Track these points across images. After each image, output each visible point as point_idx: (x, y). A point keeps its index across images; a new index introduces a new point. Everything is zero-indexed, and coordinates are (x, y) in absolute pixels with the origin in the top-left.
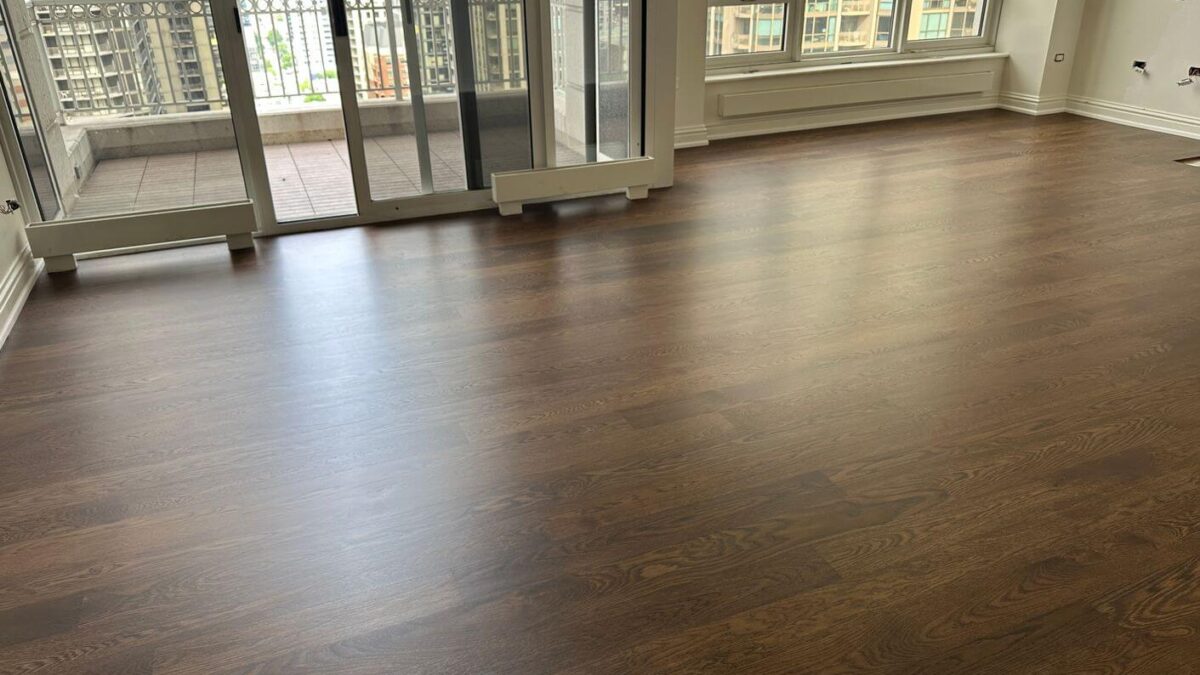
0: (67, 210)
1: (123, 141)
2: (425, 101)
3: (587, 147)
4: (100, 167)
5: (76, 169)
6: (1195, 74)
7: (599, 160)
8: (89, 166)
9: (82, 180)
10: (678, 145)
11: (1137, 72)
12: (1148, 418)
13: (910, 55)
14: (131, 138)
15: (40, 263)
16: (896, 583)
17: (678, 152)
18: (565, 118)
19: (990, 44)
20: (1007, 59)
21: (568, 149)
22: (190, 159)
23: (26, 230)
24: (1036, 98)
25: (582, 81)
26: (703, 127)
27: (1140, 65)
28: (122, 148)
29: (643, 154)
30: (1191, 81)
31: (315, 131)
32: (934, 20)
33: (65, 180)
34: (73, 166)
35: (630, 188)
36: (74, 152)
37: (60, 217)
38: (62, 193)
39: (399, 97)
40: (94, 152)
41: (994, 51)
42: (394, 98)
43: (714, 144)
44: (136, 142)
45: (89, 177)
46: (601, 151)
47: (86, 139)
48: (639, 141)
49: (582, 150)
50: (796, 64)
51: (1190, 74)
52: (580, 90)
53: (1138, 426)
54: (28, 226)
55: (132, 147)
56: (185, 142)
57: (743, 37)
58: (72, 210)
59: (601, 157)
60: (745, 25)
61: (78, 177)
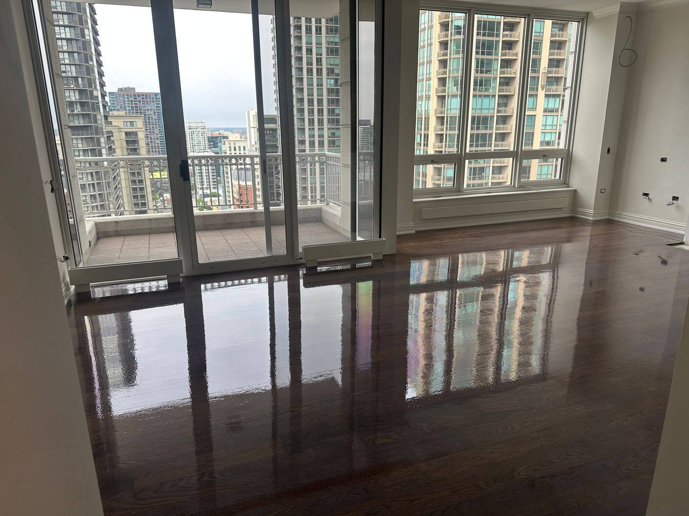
0: (85, 262)
1: (112, 229)
2: (271, 210)
3: (351, 234)
4: (100, 241)
5: (89, 241)
6: (675, 200)
7: (357, 240)
8: (95, 240)
9: (91, 247)
10: (398, 233)
11: (644, 200)
12: (639, 374)
13: (523, 189)
14: (117, 227)
15: (73, 287)
16: (503, 449)
17: (399, 236)
18: (340, 219)
19: (566, 183)
20: (575, 191)
21: (341, 234)
22: (147, 237)
23: (69, 271)
24: (592, 211)
25: (349, 201)
26: (412, 224)
27: (646, 195)
28: (112, 231)
29: (380, 237)
30: (673, 203)
31: (211, 225)
32: (545, 169)
33: (85, 247)
34: (88, 240)
35: (373, 254)
36: (89, 233)
37: (81, 265)
38: (83, 254)
39: (256, 208)
40: (98, 233)
41: (568, 187)
42: (253, 209)
43: (418, 232)
44: (119, 229)
45: (95, 245)
46: (358, 236)
47: (94, 227)
48: (379, 231)
49: (349, 235)
50: (461, 193)
51: (673, 200)
52: (349, 206)
53: (634, 378)
54: (69, 269)
55: (117, 231)
56: (145, 229)
57: (438, 177)
58: (87, 262)
59: (359, 239)
60: (439, 171)
61: (90, 246)
